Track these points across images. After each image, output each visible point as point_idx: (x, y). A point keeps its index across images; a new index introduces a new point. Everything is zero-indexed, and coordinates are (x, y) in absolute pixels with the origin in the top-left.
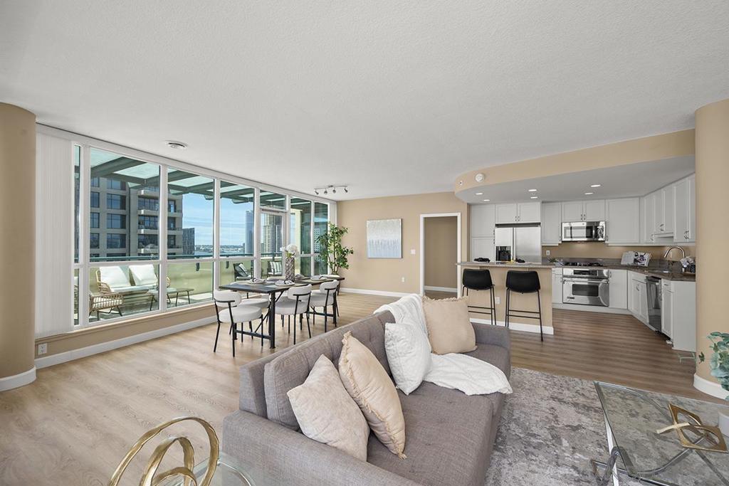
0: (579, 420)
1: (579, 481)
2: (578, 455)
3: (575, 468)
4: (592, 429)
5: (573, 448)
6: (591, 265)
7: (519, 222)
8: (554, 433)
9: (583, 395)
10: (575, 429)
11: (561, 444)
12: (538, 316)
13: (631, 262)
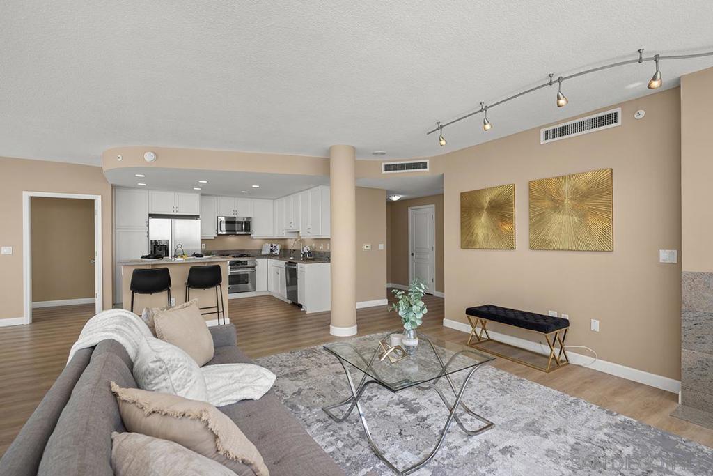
0: (297, 386)
1: (326, 428)
2: (314, 411)
3: (318, 421)
4: (307, 387)
5: (308, 408)
6: (241, 256)
7: (177, 214)
8: (289, 404)
9: (285, 366)
10: (299, 393)
11: (300, 410)
12: (215, 310)
13: (268, 252)
